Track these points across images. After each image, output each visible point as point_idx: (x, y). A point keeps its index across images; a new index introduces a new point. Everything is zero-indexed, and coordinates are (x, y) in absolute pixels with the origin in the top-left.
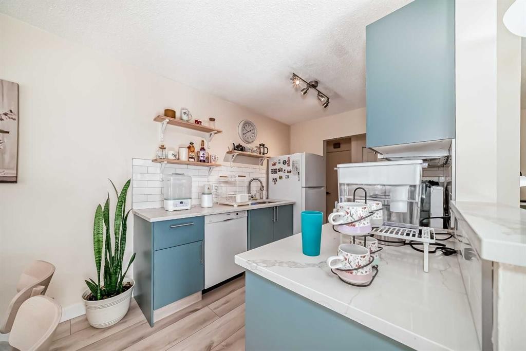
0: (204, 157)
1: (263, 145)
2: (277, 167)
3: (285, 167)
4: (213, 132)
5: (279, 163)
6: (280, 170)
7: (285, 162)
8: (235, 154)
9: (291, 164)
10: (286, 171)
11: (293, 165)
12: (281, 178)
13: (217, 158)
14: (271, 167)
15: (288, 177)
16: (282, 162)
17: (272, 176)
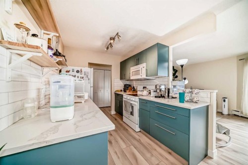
3: (78, 75)
5: (73, 71)
7: (78, 72)
9: (83, 73)
16: (75, 71)
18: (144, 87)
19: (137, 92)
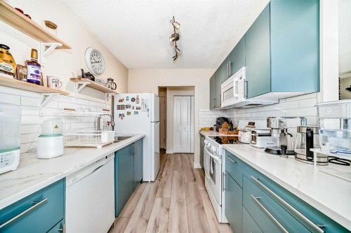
0: (37, 76)
1: (112, 80)
2: (125, 103)
3: (134, 104)
4: (54, 45)
5: (127, 100)
6: (128, 107)
7: (133, 100)
8: (85, 84)
9: (140, 102)
10: (135, 108)
11: (143, 103)
12: (129, 113)
13: (60, 84)
14: (117, 103)
15: (137, 113)
16: (130, 99)
17: (117, 112)
18: (250, 124)
19: (237, 134)
